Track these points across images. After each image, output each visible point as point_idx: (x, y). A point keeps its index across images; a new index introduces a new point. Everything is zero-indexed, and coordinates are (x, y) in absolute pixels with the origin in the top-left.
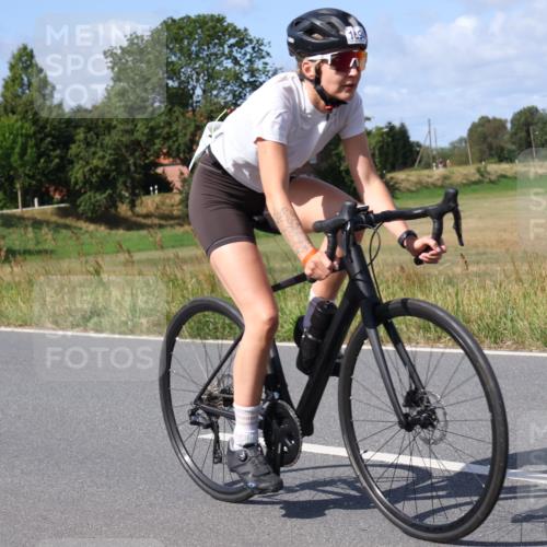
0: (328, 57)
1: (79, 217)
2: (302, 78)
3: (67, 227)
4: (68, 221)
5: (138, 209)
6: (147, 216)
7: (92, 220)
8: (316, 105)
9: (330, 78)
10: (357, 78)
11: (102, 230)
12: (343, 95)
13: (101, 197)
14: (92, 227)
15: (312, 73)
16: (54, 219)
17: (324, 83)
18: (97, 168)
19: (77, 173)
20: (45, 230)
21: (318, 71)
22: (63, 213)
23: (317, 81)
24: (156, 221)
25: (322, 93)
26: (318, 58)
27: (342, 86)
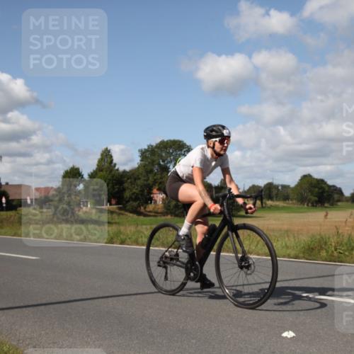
0: (218, 139)
1: (127, 211)
2: (209, 147)
3: (123, 214)
4: (122, 212)
5: (147, 209)
6: (150, 212)
7: (131, 212)
8: (212, 155)
9: (218, 146)
10: (227, 147)
11: (135, 216)
12: (222, 152)
13: (135, 204)
14: (131, 215)
15: (212, 145)
16: (117, 211)
17: (216, 148)
18: (134, 193)
19: (127, 194)
20: (114, 215)
21: (214, 144)
22: (120, 209)
23: (213, 148)
24: (153, 214)
25: (215, 152)
26: (214, 140)
27: (222, 149)
